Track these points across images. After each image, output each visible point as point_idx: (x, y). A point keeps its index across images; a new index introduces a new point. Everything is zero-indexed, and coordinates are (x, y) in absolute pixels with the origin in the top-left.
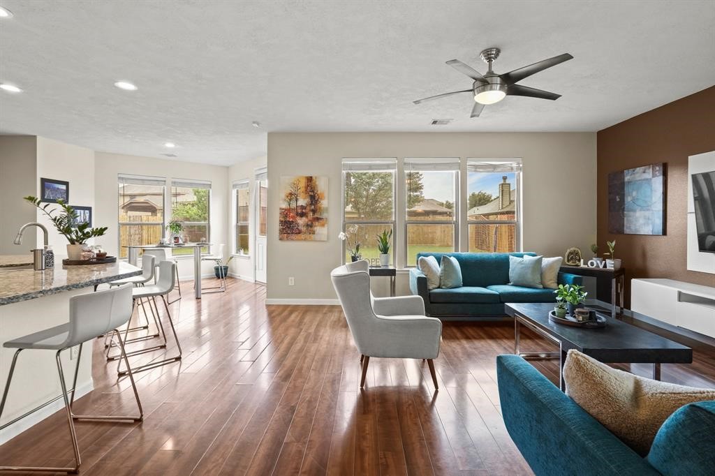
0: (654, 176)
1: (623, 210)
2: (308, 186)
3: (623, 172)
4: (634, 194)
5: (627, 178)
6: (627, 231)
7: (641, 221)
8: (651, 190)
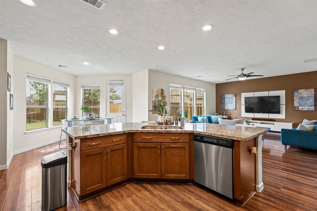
0: (233, 96)
1: (225, 104)
2: (162, 92)
3: (224, 95)
4: (228, 100)
5: (226, 96)
6: (225, 109)
7: (230, 106)
8: (233, 100)
